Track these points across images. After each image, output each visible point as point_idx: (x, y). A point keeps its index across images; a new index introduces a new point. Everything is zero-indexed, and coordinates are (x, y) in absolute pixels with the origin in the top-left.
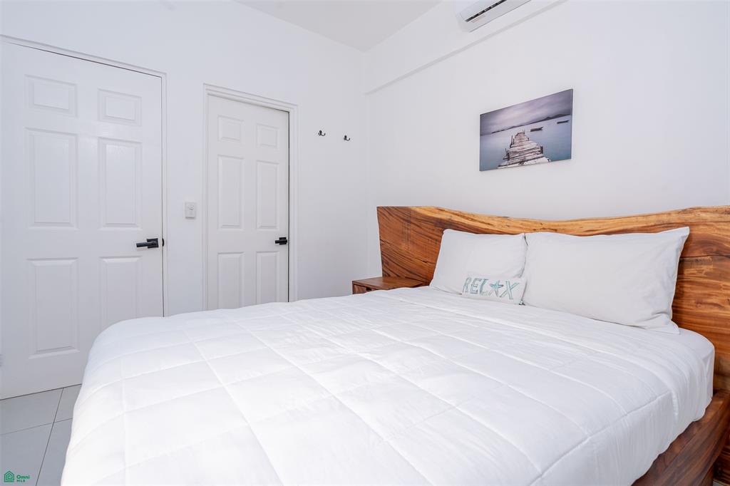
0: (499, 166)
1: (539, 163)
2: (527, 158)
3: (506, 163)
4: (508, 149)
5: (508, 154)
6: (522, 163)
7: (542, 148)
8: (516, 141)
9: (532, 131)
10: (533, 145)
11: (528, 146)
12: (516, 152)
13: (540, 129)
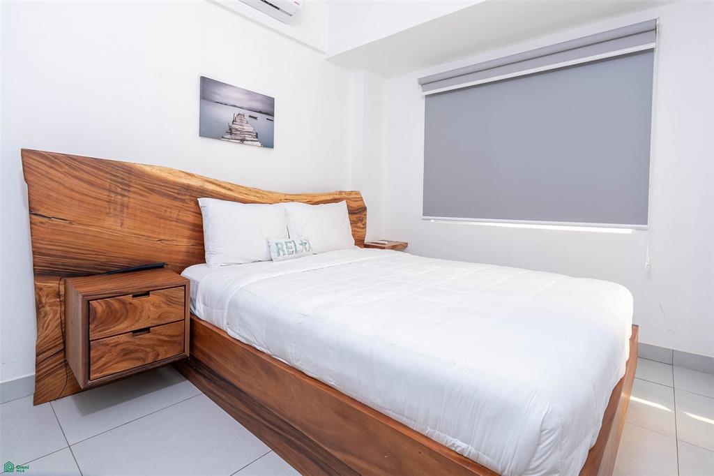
0: (223, 137)
1: (255, 145)
2: (247, 138)
3: (229, 136)
4: (231, 124)
5: (230, 129)
6: (242, 140)
7: (257, 134)
8: (238, 120)
9: (250, 116)
10: (251, 129)
11: (248, 128)
12: (237, 130)
13: (256, 118)
